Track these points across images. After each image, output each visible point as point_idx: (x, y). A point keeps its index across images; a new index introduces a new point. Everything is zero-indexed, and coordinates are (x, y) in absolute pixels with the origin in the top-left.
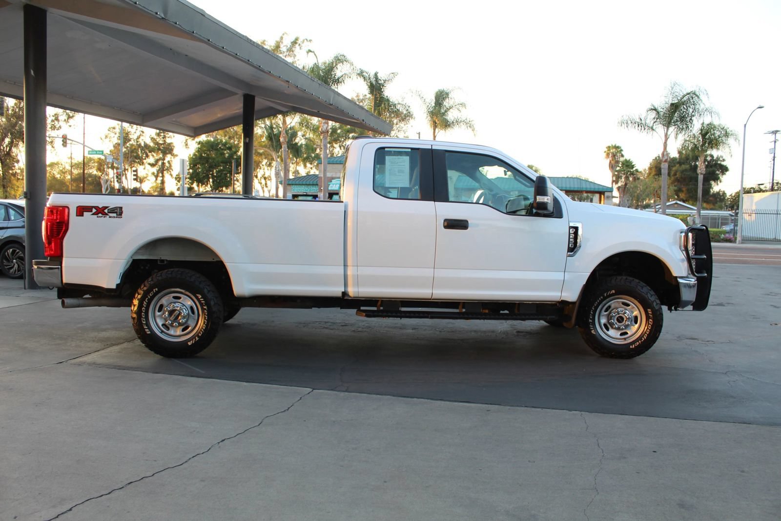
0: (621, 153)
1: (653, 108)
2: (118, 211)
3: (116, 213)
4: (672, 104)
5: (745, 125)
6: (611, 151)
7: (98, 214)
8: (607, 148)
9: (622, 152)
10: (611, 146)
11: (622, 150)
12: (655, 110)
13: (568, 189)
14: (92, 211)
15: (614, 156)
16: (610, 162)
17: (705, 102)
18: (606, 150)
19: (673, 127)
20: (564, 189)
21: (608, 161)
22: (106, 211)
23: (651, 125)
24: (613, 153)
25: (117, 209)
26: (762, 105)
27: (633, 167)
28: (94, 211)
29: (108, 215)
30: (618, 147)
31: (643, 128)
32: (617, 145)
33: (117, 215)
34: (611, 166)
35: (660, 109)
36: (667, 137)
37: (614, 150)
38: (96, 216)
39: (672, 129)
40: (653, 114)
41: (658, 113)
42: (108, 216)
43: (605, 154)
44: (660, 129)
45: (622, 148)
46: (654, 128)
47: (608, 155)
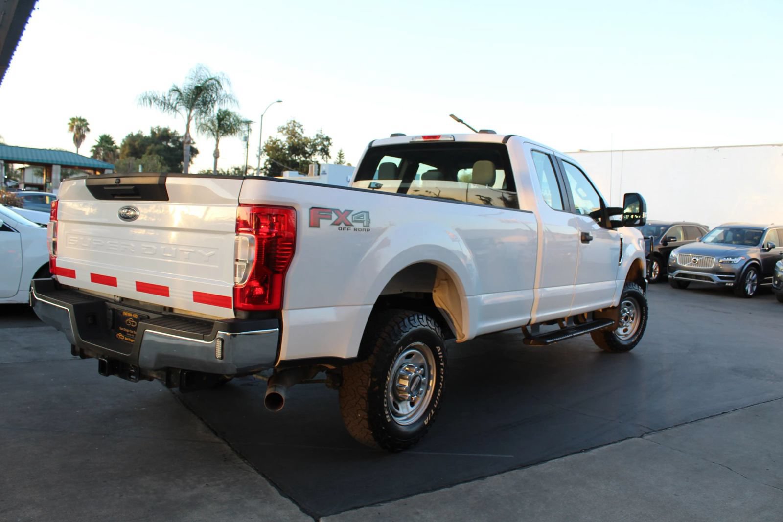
0: (86, 126)
1: (175, 88)
2: (365, 219)
3: (363, 222)
4: (197, 87)
5: (262, 116)
6: (76, 123)
7: (338, 224)
8: (71, 119)
9: (88, 126)
10: (75, 118)
11: (87, 124)
12: (178, 90)
13: (64, 164)
14: (330, 218)
15: (79, 128)
16: (75, 136)
17: (225, 90)
18: (70, 122)
19: (195, 110)
20: (60, 163)
21: (72, 134)
22: (350, 218)
23: (174, 105)
24: (77, 126)
25: (363, 216)
26: (281, 100)
27: (113, 143)
28: (334, 217)
29: (352, 225)
30: (84, 120)
31: (166, 108)
32: (82, 118)
33: (364, 226)
34: (75, 139)
35: (182, 90)
36: (189, 119)
37: (79, 123)
38: (337, 227)
39: (194, 112)
40: (175, 95)
41: (181, 94)
42: (352, 228)
43: (69, 126)
44: (184, 111)
45: (88, 122)
46: (178, 107)
47: (72, 127)
